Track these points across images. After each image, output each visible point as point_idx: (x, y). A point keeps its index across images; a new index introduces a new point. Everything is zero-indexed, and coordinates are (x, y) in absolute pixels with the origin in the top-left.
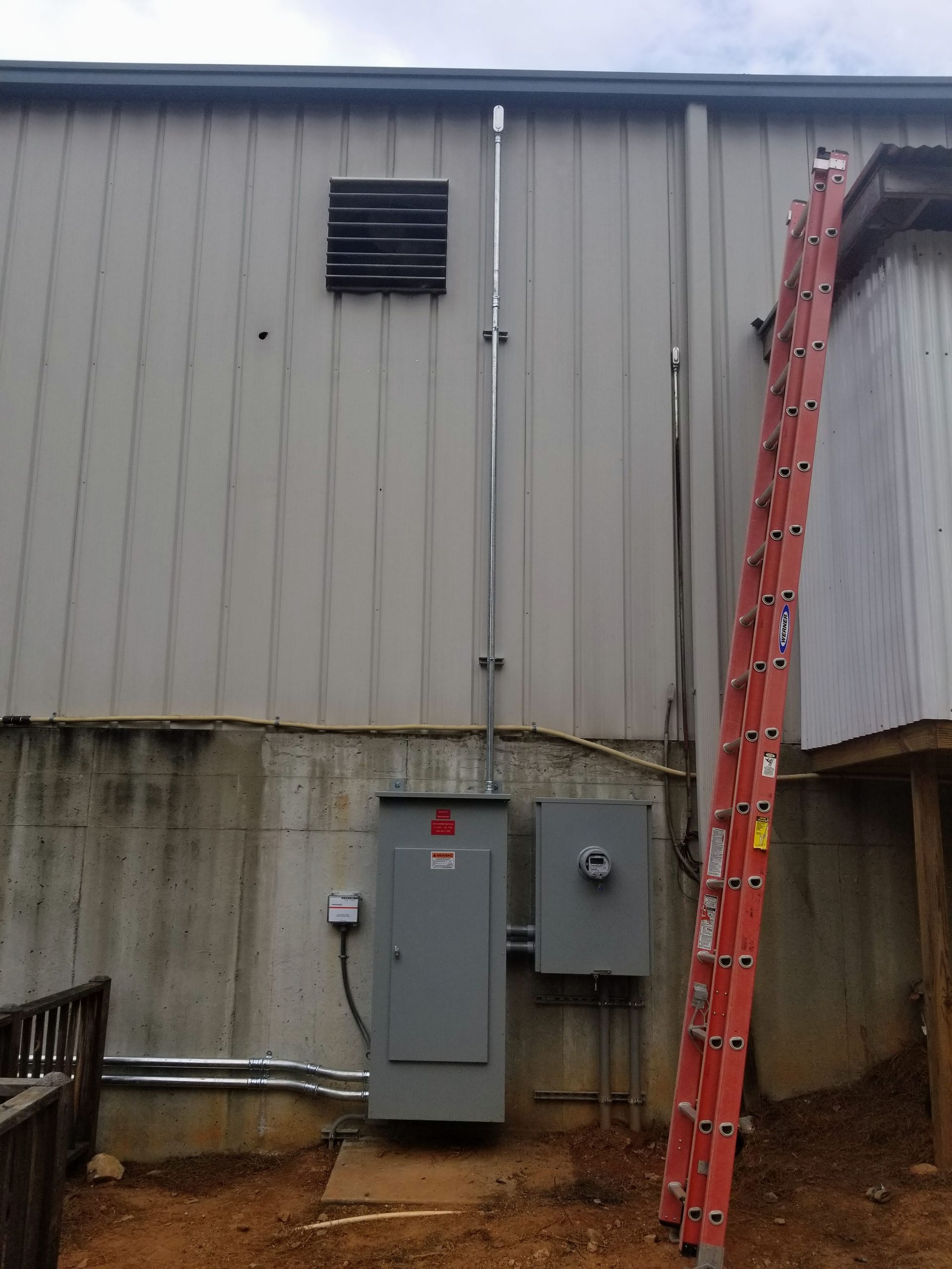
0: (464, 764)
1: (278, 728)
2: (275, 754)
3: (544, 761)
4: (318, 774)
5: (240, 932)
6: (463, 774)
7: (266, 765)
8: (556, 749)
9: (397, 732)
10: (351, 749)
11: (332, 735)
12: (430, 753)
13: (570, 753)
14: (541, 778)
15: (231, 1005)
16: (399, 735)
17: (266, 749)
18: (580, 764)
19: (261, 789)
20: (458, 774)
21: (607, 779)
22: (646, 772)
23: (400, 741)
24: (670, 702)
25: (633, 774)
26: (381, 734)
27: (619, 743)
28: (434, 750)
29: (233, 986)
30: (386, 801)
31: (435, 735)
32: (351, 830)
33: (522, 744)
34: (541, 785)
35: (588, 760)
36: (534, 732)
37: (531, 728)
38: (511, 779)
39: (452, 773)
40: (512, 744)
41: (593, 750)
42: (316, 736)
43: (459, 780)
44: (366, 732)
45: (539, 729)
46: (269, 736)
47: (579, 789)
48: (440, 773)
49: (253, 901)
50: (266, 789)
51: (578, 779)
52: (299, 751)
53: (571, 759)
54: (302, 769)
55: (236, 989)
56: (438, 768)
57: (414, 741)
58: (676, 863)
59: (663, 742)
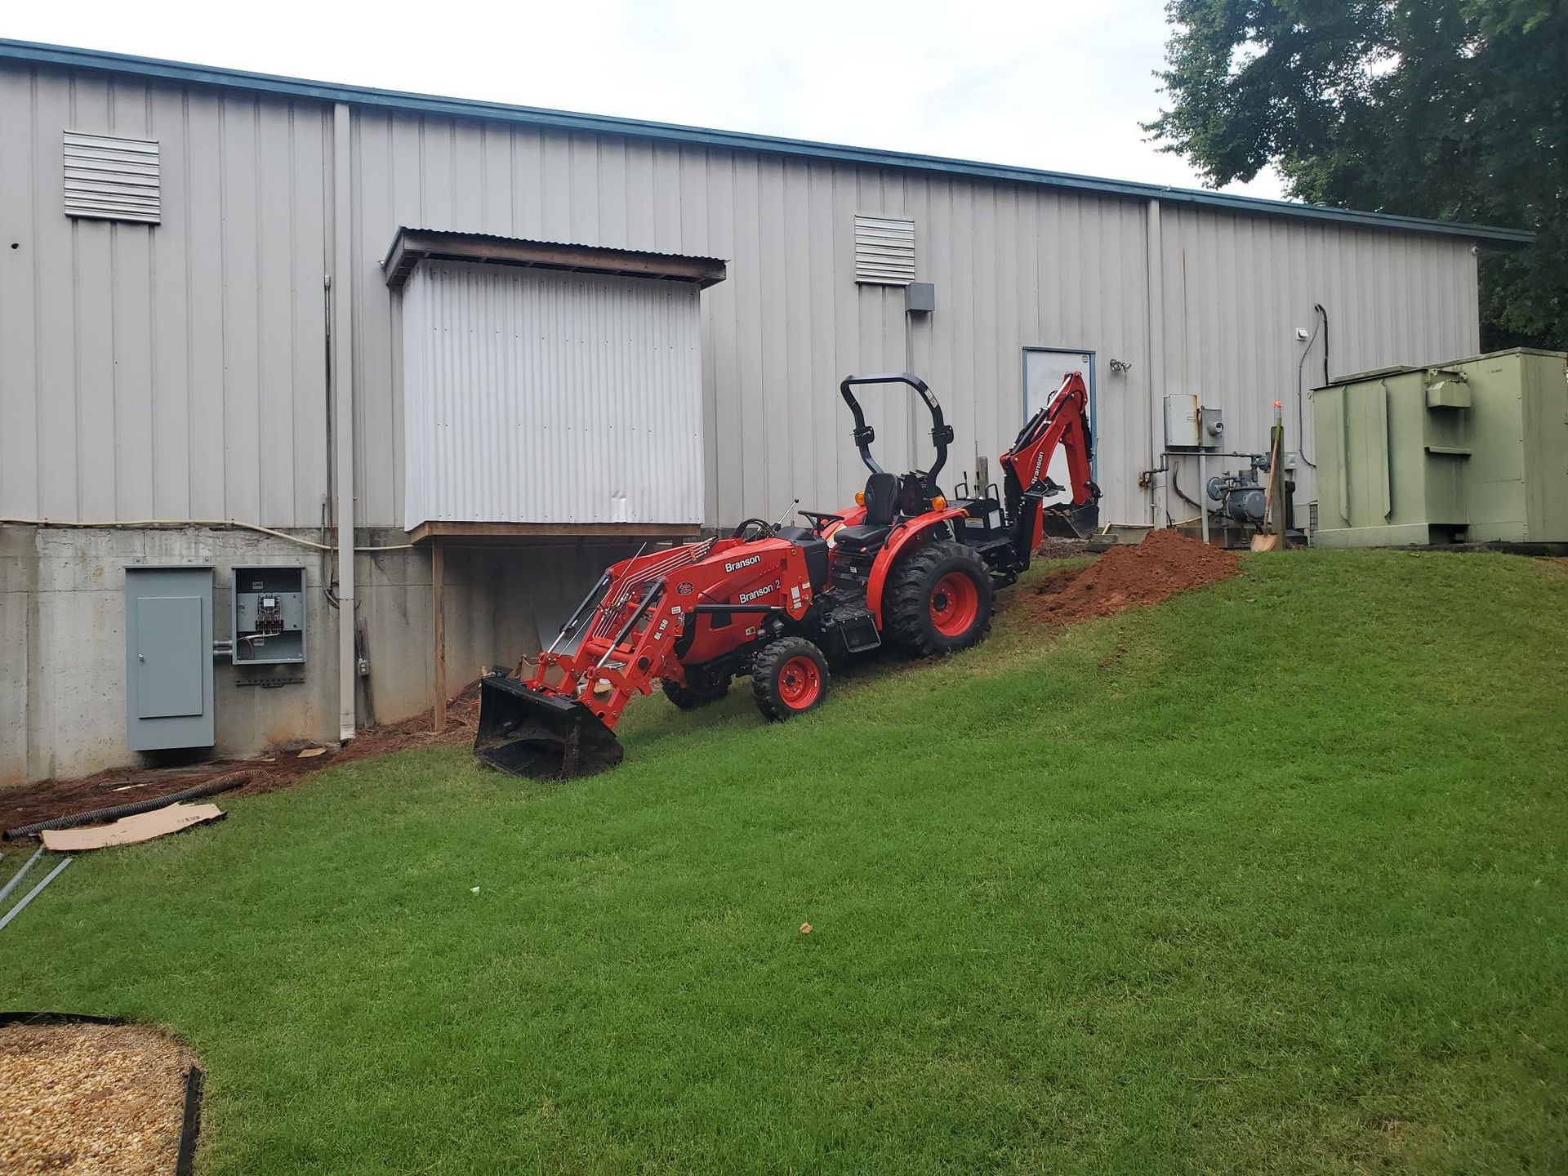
0: (185, 546)
1: (47, 526)
2: (46, 543)
3: (239, 542)
4: (80, 555)
5: (28, 655)
6: (184, 552)
7: (39, 550)
8: (248, 535)
9: (136, 526)
10: (103, 538)
11: (89, 530)
12: (160, 540)
13: (257, 537)
14: (238, 553)
15: (25, 700)
16: (138, 528)
17: (39, 540)
18: (264, 543)
19: (38, 566)
20: (181, 552)
21: (282, 552)
22: (306, 548)
23: (139, 534)
24: (324, 505)
25: (299, 549)
26: (124, 528)
27: (290, 530)
28: (164, 537)
29: (26, 688)
30: (129, 571)
31: (164, 528)
32: (106, 590)
33: (225, 532)
34: (238, 557)
35: (269, 541)
36: (233, 525)
37: (231, 522)
38: (218, 554)
39: (177, 552)
40: (218, 532)
41: (272, 535)
42: (76, 530)
43: (182, 556)
44: (114, 527)
45: (236, 523)
46: (40, 531)
47: (263, 559)
48: (168, 552)
49: (36, 635)
50: (41, 565)
51: (263, 553)
52: (64, 540)
53: (258, 541)
54: (67, 552)
55: (28, 690)
56: (167, 549)
57: (148, 532)
58: (326, 600)
59: (319, 529)
